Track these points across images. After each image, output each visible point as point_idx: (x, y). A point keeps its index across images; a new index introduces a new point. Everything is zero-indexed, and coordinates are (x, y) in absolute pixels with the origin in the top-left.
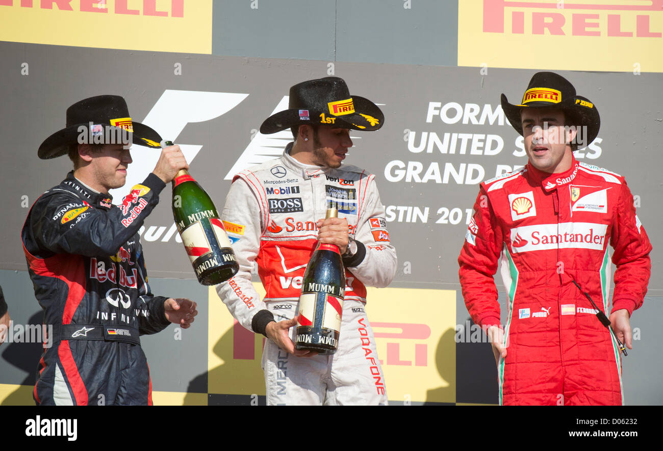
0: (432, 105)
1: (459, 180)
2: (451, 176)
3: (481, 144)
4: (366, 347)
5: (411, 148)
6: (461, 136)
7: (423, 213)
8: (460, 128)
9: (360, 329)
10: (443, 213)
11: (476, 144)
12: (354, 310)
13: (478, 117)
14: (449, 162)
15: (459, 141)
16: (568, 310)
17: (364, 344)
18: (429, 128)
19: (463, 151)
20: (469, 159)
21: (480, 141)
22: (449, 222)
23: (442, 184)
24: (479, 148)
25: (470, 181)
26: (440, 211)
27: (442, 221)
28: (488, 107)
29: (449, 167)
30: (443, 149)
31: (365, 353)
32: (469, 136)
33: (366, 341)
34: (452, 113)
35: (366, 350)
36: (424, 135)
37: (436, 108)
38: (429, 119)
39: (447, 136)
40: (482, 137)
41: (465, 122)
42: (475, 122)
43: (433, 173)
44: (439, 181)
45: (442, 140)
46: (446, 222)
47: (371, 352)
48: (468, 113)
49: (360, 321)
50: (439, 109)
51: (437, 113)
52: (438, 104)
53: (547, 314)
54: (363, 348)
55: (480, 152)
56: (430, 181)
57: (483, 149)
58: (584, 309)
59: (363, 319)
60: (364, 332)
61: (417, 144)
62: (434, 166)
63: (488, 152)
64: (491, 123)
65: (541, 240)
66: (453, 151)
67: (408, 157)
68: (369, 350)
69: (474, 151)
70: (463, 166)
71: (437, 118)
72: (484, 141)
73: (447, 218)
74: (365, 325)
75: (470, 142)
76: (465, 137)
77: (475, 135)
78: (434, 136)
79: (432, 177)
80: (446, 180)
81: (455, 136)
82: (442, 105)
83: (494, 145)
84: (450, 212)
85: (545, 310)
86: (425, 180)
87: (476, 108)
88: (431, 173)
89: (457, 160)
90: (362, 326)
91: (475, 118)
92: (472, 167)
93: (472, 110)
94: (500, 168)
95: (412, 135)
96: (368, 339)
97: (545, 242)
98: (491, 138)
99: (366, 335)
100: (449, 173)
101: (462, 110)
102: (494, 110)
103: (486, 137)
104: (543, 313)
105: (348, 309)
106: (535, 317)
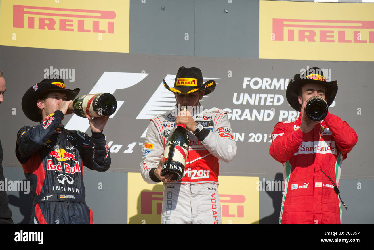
0: (246, 79)
1: (260, 118)
2: (256, 117)
3: (272, 100)
4: (214, 210)
5: (235, 102)
6: (261, 95)
7: (241, 136)
8: (260, 91)
9: (212, 200)
10: (252, 136)
11: (269, 100)
12: (209, 189)
13: (270, 85)
14: (255, 109)
15: (260, 98)
16: (318, 184)
17: (213, 208)
18: (244, 91)
19: (262, 103)
20: (266, 107)
21: (271, 98)
22: (255, 141)
23: (251, 121)
24: (270, 102)
25: (266, 119)
26: (250, 135)
27: (251, 140)
28: (275, 80)
29: (255, 112)
30: (252, 102)
31: (213, 214)
32: (266, 95)
33: (214, 207)
34: (256, 83)
35: (214, 212)
36: (242, 95)
37: (248, 81)
38: (244, 87)
39: (254, 95)
40: (272, 96)
41: (263, 88)
42: (268, 88)
43: (246, 115)
44: (249, 119)
45: (251, 97)
46: (253, 141)
47: (216, 213)
48: (265, 83)
49: (212, 196)
50: (250, 81)
51: (248, 83)
52: (249, 79)
53: (307, 186)
54: (212, 211)
55: (271, 104)
56: (245, 119)
57: (273, 102)
58: (326, 185)
59: (214, 194)
60: (214, 201)
61: (238, 100)
62: (247, 111)
63: (276, 104)
64: (277, 88)
65: (306, 149)
66: (257, 103)
67: (233, 107)
68: (215, 212)
69: (268, 103)
70: (262, 111)
71: (248, 86)
72: (273, 98)
73: (254, 139)
74: (215, 198)
75: (266, 98)
76: (263, 96)
77: (268, 95)
78: (246, 96)
79: (246, 117)
80: (253, 119)
81: (258, 95)
82: (251, 79)
83: (279, 100)
84: (255, 135)
85: (306, 184)
86: (242, 119)
87: (269, 80)
88: (245, 115)
89: (259, 108)
90: (213, 198)
91: (269, 86)
92: (267, 112)
93: (267, 82)
94: (282, 112)
95: (235, 95)
96: (216, 205)
97: (307, 150)
98: (277, 96)
99: (215, 203)
100: (255, 115)
101: (262, 82)
102: (278, 81)
103: (274, 96)
104: (305, 186)
105: (206, 188)
106: (300, 188)
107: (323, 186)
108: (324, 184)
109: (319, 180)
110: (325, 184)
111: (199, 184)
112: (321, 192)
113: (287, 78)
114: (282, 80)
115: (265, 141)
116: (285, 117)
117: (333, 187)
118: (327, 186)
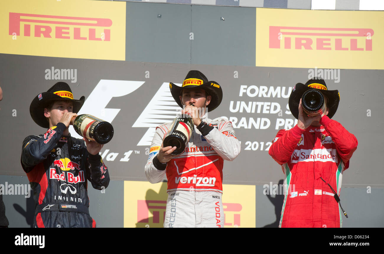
0: (242, 87)
1: (257, 127)
2: (252, 125)
3: (268, 108)
4: (218, 218)
5: (231, 110)
6: (258, 103)
8: (257, 99)
9: (216, 208)
10: (248, 144)
11: (265, 108)
12: (214, 197)
13: (267, 93)
14: (252, 117)
15: (257, 106)
16: (318, 192)
17: (217, 217)
18: (241, 99)
19: (259, 111)
20: (262, 115)
21: (268, 106)
22: (251, 149)
23: (248, 129)
24: (267, 110)
25: (262, 127)
26: (247, 143)
27: (248, 148)
28: (272, 88)
29: (251, 120)
30: (248, 110)
31: (217, 222)
32: (262, 103)
33: (218, 215)
34: (253, 91)
35: (217, 220)
36: (238, 103)
37: (244, 89)
38: (241, 95)
39: (250, 103)
40: (269, 104)
41: (260, 96)
42: (265, 96)
43: (243, 123)
44: (246, 127)
45: (247, 105)
46: (250, 149)
47: (220, 221)
48: (262, 91)
49: (216, 204)
50: (246, 89)
51: (245, 91)
52: (246, 87)
53: (307, 194)
54: (216, 219)
55: (268, 112)
56: (241, 127)
57: (269, 110)
59: (218, 202)
60: (218, 209)
61: (234, 108)
62: (244, 119)
63: (272, 112)
64: (274, 96)
65: (306, 157)
66: (253, 111)
67: (230, 115)
68: (219, 220)
69: (265, 112)
70: (259, 119)
71: (245, 94)
72: (270, 106)
73: (251, 147)
74: (219, 206)
75: (262, 106)
76: (260, 104)
77: (265, 103)
78: (243, 103)
79: (243, 125)
80: (250, 127)
81: (254, 103)
82: (248, 87)
84: (252, 143)
86: (239, 127)
87: (266, 88)
88: (242, 123)
89: (255, 116)
90: (218, 206)
91: (265, 94)
92: (264, 120)
93: (263, 90)
94: (278, 120)
95: (232, 103)
96: (219, 214)
98: (273, 104)
99: (219, 211)
100: (251, 123)
101: (258, 90)
102: (275, 89)
103: (271, 104)
104: (305, 194)
105: (210, 196)
106: (300, 196)
107: (323, 194)
108: (323, 192)
109: (318, 188)
110: (325, 192)
111: (204, 191)
112: (321, 199)
113: (284, 86)
114: (279, 88)
115: (262, 149)
116: (282, 125)
117: (333, 195)
118: (327, 194)
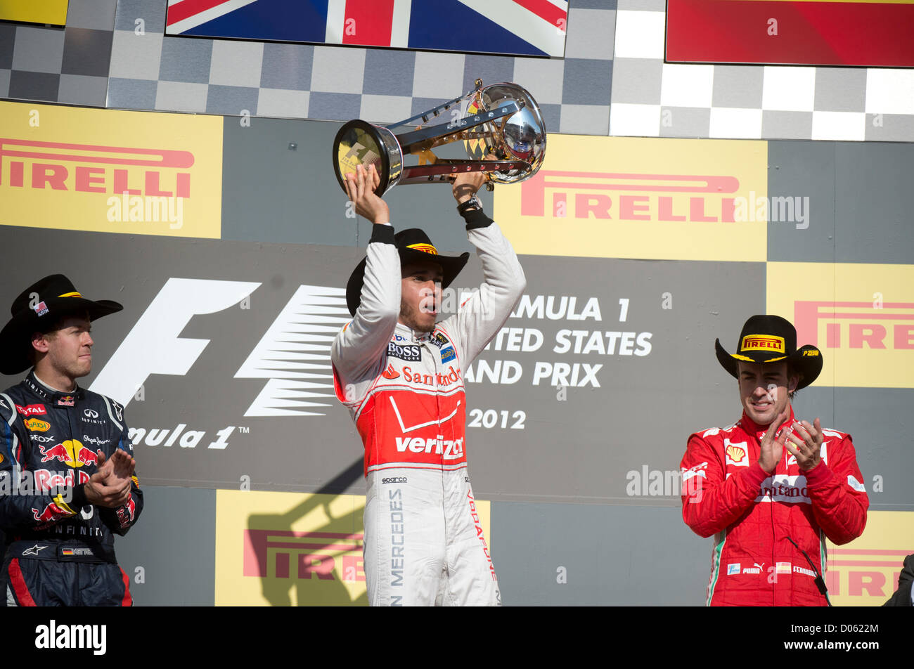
1: (494, 379)
2: (485, 375)
3: (518, 340)
10: (476, 415)
11: (512, 339)
14: (483, 359)
19: (498, 347)
20: (505, 355)
21: (517, 335)
22: (482, 425)
23: (475, 384)
24: (516, 344)
25: (506, 380)
26: (472, 414)
27: (474, 424)
28: (526, 299)
29: (483, 365)
35: (478, 528)
40: (520, 331)
44: (471, 380)
46: (479, 425)
55: (517, 348)
57: (521, 344)
63: (527, 348)
64: (530, 316)
69: (511, 347)
70: (498, 363)
72: (522, 336)
73: (481, 421)
75: (506, 337)
77: (511, 329)
80: (479, 379)
83: (533, 340)
84: (484, 413)
85: (758, 566)
89: (492, 357)
92: (508, 364)
94: (539, 365)
98: (529, 332)
100: (483, 372)
102: (532, 301)
103: (524, 332)
114: (540, 299)
115: (504, 425)
116: (546, 375)
117: (812, 574)
